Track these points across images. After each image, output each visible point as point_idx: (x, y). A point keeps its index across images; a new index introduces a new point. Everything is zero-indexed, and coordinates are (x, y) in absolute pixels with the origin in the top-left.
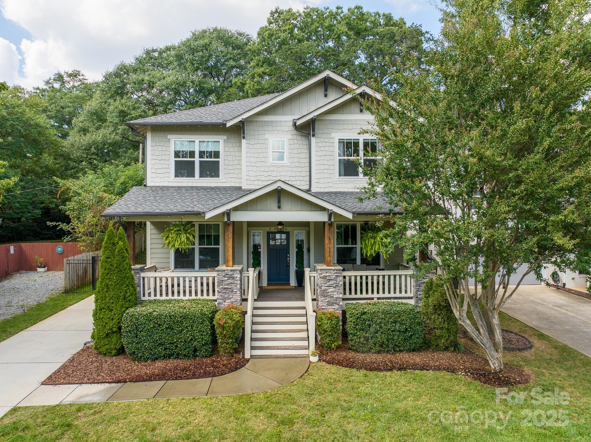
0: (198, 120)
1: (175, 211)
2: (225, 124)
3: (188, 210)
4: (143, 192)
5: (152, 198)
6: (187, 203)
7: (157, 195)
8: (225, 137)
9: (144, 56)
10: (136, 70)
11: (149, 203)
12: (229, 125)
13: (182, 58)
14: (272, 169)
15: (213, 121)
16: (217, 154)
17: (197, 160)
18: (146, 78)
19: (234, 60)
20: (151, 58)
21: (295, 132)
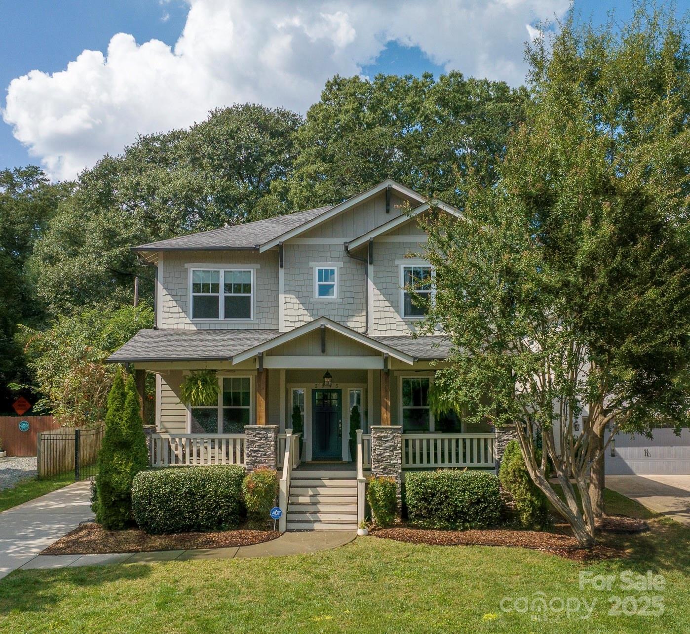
0: (224, 244)
1: (196, 356)
2: (259, 249)
3: (211, 355)
4: (154, 336)
5: (165, 342)
6: (209, 348)
7: (172, 339)
8: (258, 266)
9: (140, 147)
10: (128, 169)
11: (162, 348)
12: (262, 250)
13: (196, 151)
14: (317, 306)
15: (243, 246)
16: (247, 288)
17: (222, 295)
18: (144, 181)
19: (272, 153)
20: (150, 151)
21: (348, 259)
